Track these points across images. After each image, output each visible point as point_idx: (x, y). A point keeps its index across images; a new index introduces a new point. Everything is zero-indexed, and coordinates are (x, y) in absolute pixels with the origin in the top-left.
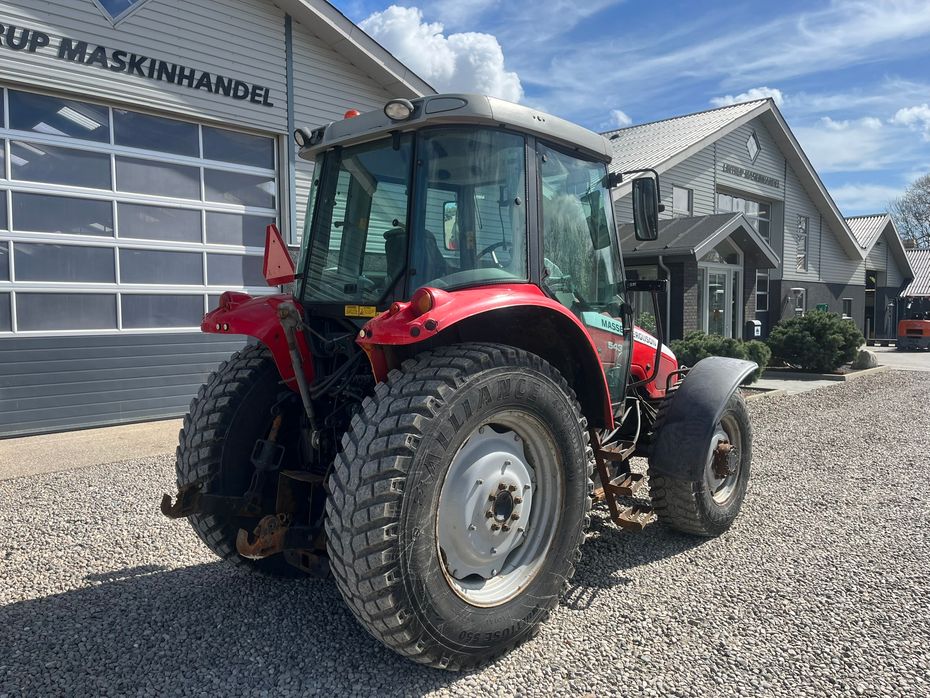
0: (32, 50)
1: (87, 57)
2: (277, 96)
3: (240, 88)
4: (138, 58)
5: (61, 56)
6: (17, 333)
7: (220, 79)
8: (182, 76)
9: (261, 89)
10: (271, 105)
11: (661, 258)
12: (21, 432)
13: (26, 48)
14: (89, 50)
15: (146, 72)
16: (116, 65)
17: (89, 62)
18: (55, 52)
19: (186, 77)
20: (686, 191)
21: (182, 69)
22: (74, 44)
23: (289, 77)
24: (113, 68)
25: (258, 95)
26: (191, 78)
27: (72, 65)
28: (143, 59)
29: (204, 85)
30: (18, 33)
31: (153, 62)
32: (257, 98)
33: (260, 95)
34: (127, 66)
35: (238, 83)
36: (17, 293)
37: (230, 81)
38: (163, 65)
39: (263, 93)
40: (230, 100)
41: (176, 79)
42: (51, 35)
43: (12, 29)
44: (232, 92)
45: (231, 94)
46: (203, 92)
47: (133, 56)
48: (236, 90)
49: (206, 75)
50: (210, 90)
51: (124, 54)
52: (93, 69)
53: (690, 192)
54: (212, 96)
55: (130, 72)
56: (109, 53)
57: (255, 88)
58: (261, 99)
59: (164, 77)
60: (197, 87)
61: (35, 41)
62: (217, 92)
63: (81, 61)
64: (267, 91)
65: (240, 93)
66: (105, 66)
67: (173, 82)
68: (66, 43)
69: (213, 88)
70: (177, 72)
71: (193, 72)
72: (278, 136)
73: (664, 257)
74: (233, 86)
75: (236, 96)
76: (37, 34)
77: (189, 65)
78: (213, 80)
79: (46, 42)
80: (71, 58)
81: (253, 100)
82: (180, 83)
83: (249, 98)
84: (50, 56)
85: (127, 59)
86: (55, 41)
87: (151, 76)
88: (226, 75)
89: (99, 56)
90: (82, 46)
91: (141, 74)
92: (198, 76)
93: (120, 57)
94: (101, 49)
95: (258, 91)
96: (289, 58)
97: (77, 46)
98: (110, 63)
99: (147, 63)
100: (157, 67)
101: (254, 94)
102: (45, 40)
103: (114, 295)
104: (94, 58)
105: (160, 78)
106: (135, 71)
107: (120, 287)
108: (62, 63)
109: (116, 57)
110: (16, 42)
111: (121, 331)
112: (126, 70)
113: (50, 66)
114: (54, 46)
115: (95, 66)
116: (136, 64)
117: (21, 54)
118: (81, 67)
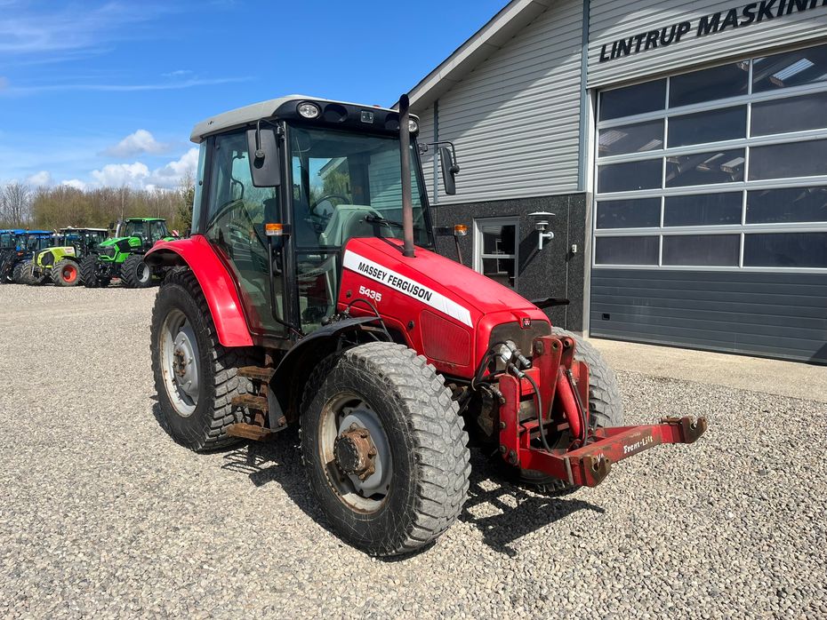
0: (678, 40)
1: (720, 25)
4: (768, 3)
5: (699, 35)
6: (661, 266)
12: (658, 342)
13: (673, 40)
14: (723, 18)
15: (774, 12)
16: (748, 19)
17: (722, 29)
22: (710, 19)
24: (743, 24)
27: (709, 38)
28: (773, 2)
30: (668, 33)
34: (756, 16)
36: (664, 236)
41: (808, 5)
42: (692, 20)
43: (665, 29)
47: (763, 3)
51: (754, 5)
52: (728, 33)
55: (759, 20)
56: (740, 12)
59: (795, 8)
61: (681, 30)
63: (715, 31)
66: (736, 26)
67: (805, 8)
68: (704, 19)
76: (681, 25)
79: (688, 29)
80: (707, 33)
82: (813, 6)
84: (691, 38)
85: (756, 10)
86: (695, 24)
87: (780, 14)
89: (731, 21)
90: (717, 16)
91: (770, 17)
93: (751, 11)
94: (732, 12)
97: (712, 20)
98: (739, 21)
99: (777, 3)
100: (787, 2)
102: (687, 24)
103: (739, 235)
104: (726, 23)
105: (789, 12)
106: (764, 17)
107: (744, 228)
108: (701, 40)
109: (746, 13)
110: (666, 39)
111: (742, 268)
112: (755, 20)
113: (691, 48)
114: (694, 29)
115: (727, 30)
116: (765, 10)
117: (670, 47)
118: (716, 36)
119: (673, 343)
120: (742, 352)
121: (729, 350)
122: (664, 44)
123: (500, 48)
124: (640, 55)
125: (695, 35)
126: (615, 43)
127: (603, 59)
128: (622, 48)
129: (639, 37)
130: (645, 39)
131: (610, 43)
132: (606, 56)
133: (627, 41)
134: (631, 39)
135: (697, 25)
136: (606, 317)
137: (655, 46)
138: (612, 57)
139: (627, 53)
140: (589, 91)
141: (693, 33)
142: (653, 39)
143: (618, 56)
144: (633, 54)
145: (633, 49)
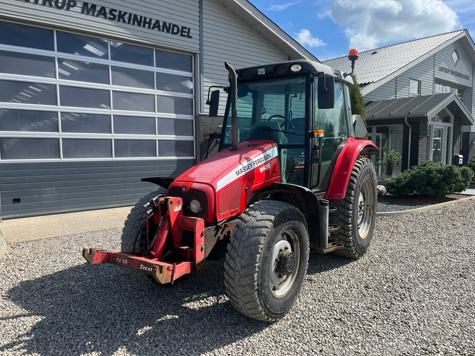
0: (68, 9)
1: (96, 12)
2: (194, 33)
3: (175, 28)
4: (122, 13)
5: (83, 12)
6: (63, 159)
7: (165, 23)
8: (145, 22)
9: (186, 28)
10: (191, 37)
11: (406, 119)
12: (65, 211)
13: (65, 8)
14: (98, 9)
15: (127, 20)
16: (112, 17)
17: (97, 16)
18: (79, 10)
19: (147, 23)
20: (417, 82)
21: (145, 18)
22: (90, 6)
23: (200, 22)
24: (110, 19)
25: (184, 32)
26: (150, 23)
27: (88, 17)
28: (125, 13)
29: (156, 27)
30: (60, 1)
31: (130, 15)
32: (184, 34)
33: (185, 32)
35: (174, 26)
36: (62, 139)
37: (170, 24)
38: (135, 16)
39: (187, 30)
40: (170, 35)
41: (142, 24)
42: (77, 1)
44: (171, 30)
45: (171, 32)
46: (156, 31)
47: (120, 12)
48: (173, 29)
49: (157, 22)
50: (159, 30)
51: (116, 11)
52: (100, 19)
53: (420, 82)
54: (160, 33)
55: (119, 20)
56: (108, 11)
57: (183, 28)
58: (186, 34)
59: (136, 23)
60: (153, 28)
61: (70, 4)
62: (163, 30)
63: (93, 15)
64: (189, 29)
65: (175, 31)
66: (106, 17)
67: (140, 26)
68: (86, 4)
69: (161, 28)
70: (143, 20)
71: (151, 20)
72: (195, 54)
73: (408, 119)
74: (171, 27)
75: (173, 33)
77: (149, 16)
78: (161, 24)
79: (75, 5)
80: (88, 13)
81: (182, 35)
82: (144, 26)
83: (180, 34)
84: (77, 12)
85: (117, 14)
86: (80, 4)
87: (129, 22)
88: (168, 21)
89: (102, 12)
90: (94, 6)
91: (124, 21)
92: (153, 22)
93: (113, 12)
94: (103, 8)
95: (184, 30)
96: (201, 12)
98: (108, 15)
99: (127, 16)
100: (132, 18)
101: (182, 31)
102: (75, 2)
103: (111, 140)
104: (100, 13)
105: (133, 23)
106: (121, 20)
107: (113, 136)
108: (83, 16)
110: (60, 5)
111: (114, 158)
112: (117, 19)
113: (77, 18)
114: (80, 7)
115: (100, 17)
116: (121, 16)
117: (62, 12)
118: (93, 18)
119: (76, 209)
121: (111, 206)
122: (58, 7)
124: (37, 7)
136: (17, 200)
137: (51, 5)
144: (33, 3)
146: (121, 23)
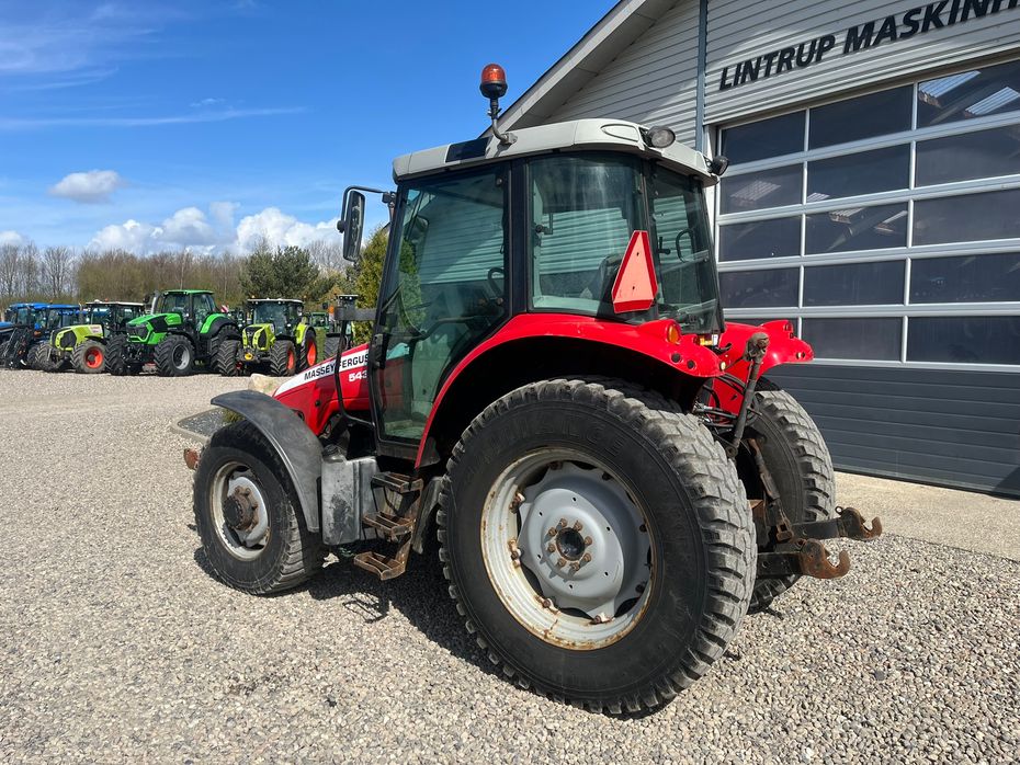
0: (819, 60)
1: (874, 38)
4: (935, 8)
5: (846, 52)
13: (813, 60)
14: (877, 28)
15: (945, 19)
16: (910, 29)
17: (877, 43)
22: (861, 31)
24: (905, 36)
27: (859, 55)
28: (942, 5)
30: (806, 50)
34: (921, 25)
36: (804, 320)
41: (990, 7)
42: (837, 33)
43: (801, 46)
47: (930, 7)
51: (917, 11)
52: (884, 48)
55: (925, 30)
56: (899, 21)
59: (972, 13)
61: (822, 47)
63: (867, 46)
66: (894, 39)
67: (984, 14)
68: (853, 31)
76: (823, 39)
79: (832, 45)
80: (856, 49)
82: (996, 10)
84: (837, 57)
85: (920, 17)
86: (841, 38)
87: (952, 21)
89: (889, 31)
90: (869, 26)
91: (939, 25)
93: (914, 18)
94: (890, 20)
97: (863, 32)
98: (899, 32)
99: (948, 7)
100: (962, 6)
102: (831, 38)
103: (901, 319)
104: (882, 34)
105: (964, 18)
106: (932, 26)
107: (908, 309)
108: (848, 59)
109: (907, 21)
110: (804, 59)
111: (905, 363)
112: (920, 30)
113: (836, 69)
114: (840, 44)
115: (883, 44)
116: (932, 17)
117: (809, 69)
118: (869, 53)
120: (906, 476)
121: (889, 474)
122: (802, 65)
123: (597, 75)
124: (771, 81)
125: (841, 52)
126: (739, 65)
127: (724, 87)
128: (748, 72)
129: (770, 57)
130: (776, 60)
131: (734, 65)
132: (727, 82)
133: (754, 63)
134: (759, 59)
135: (844, 39)
137: (790, 68)
138: (736, 84)
139: (754, 78)
140: (707, 128)
141: (838, 50)
142: (787, 59)
143: (743, 82)
144: (761, 78)
145: (761, 73)
146: (933, 33)
